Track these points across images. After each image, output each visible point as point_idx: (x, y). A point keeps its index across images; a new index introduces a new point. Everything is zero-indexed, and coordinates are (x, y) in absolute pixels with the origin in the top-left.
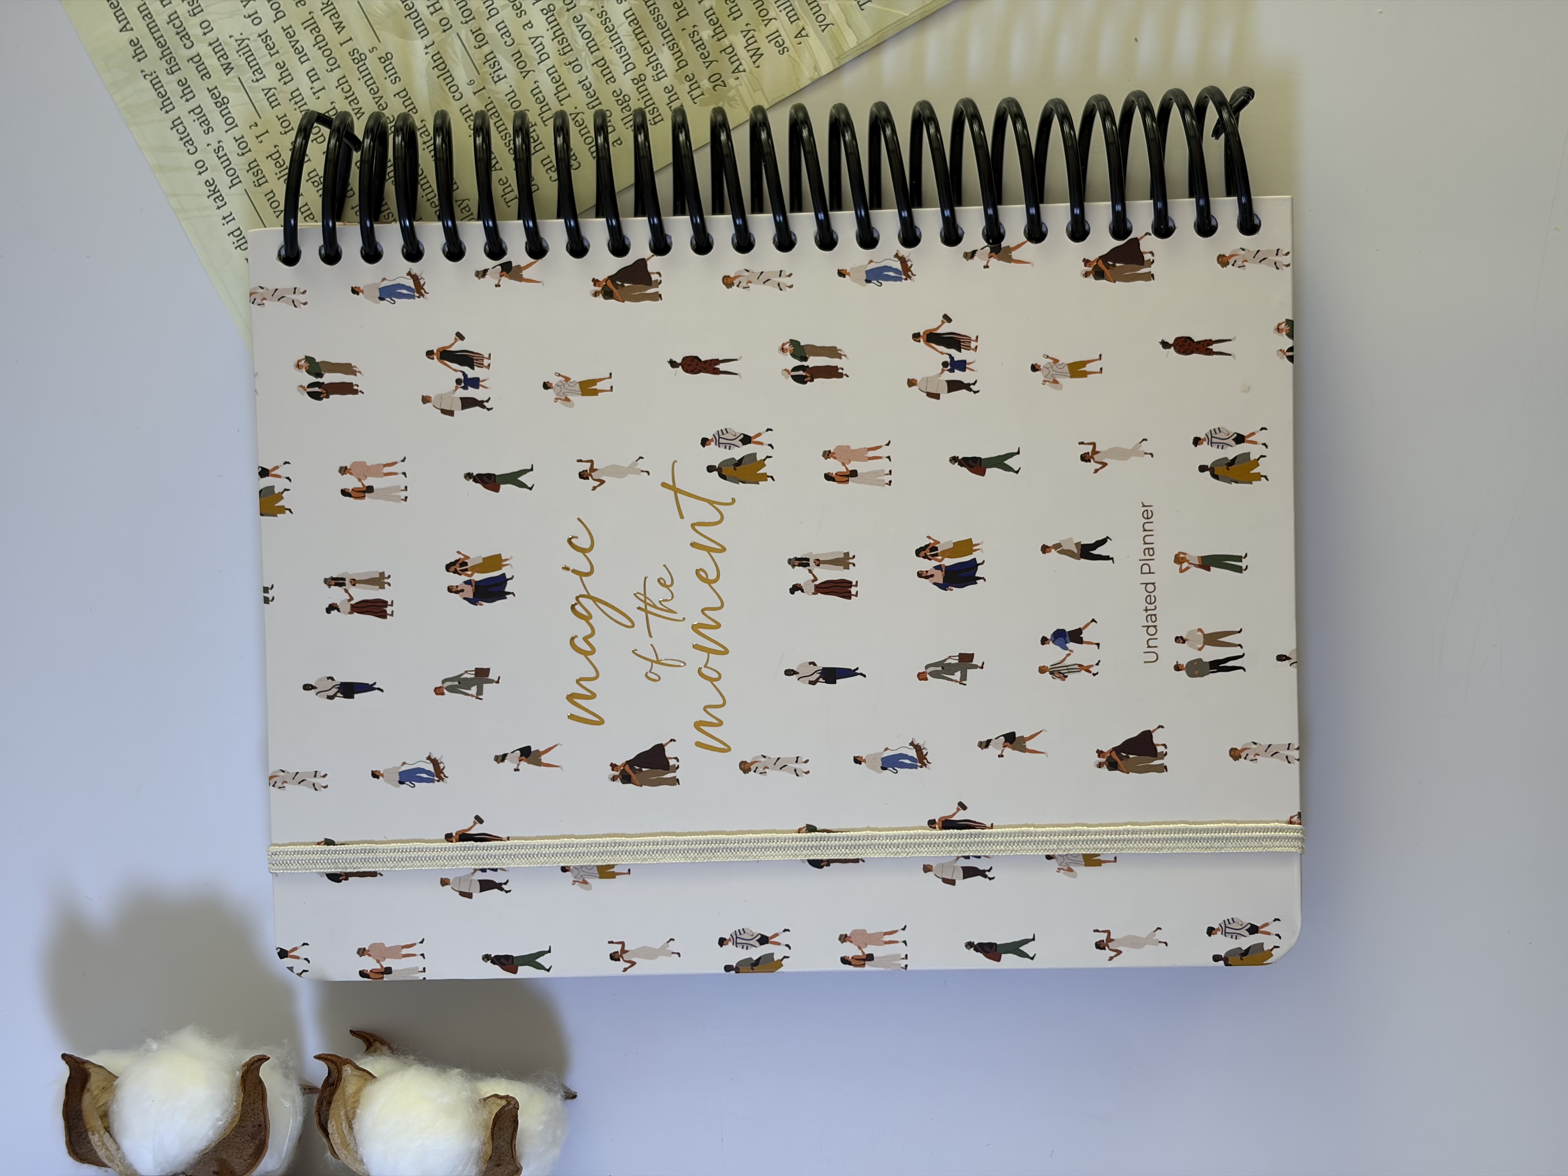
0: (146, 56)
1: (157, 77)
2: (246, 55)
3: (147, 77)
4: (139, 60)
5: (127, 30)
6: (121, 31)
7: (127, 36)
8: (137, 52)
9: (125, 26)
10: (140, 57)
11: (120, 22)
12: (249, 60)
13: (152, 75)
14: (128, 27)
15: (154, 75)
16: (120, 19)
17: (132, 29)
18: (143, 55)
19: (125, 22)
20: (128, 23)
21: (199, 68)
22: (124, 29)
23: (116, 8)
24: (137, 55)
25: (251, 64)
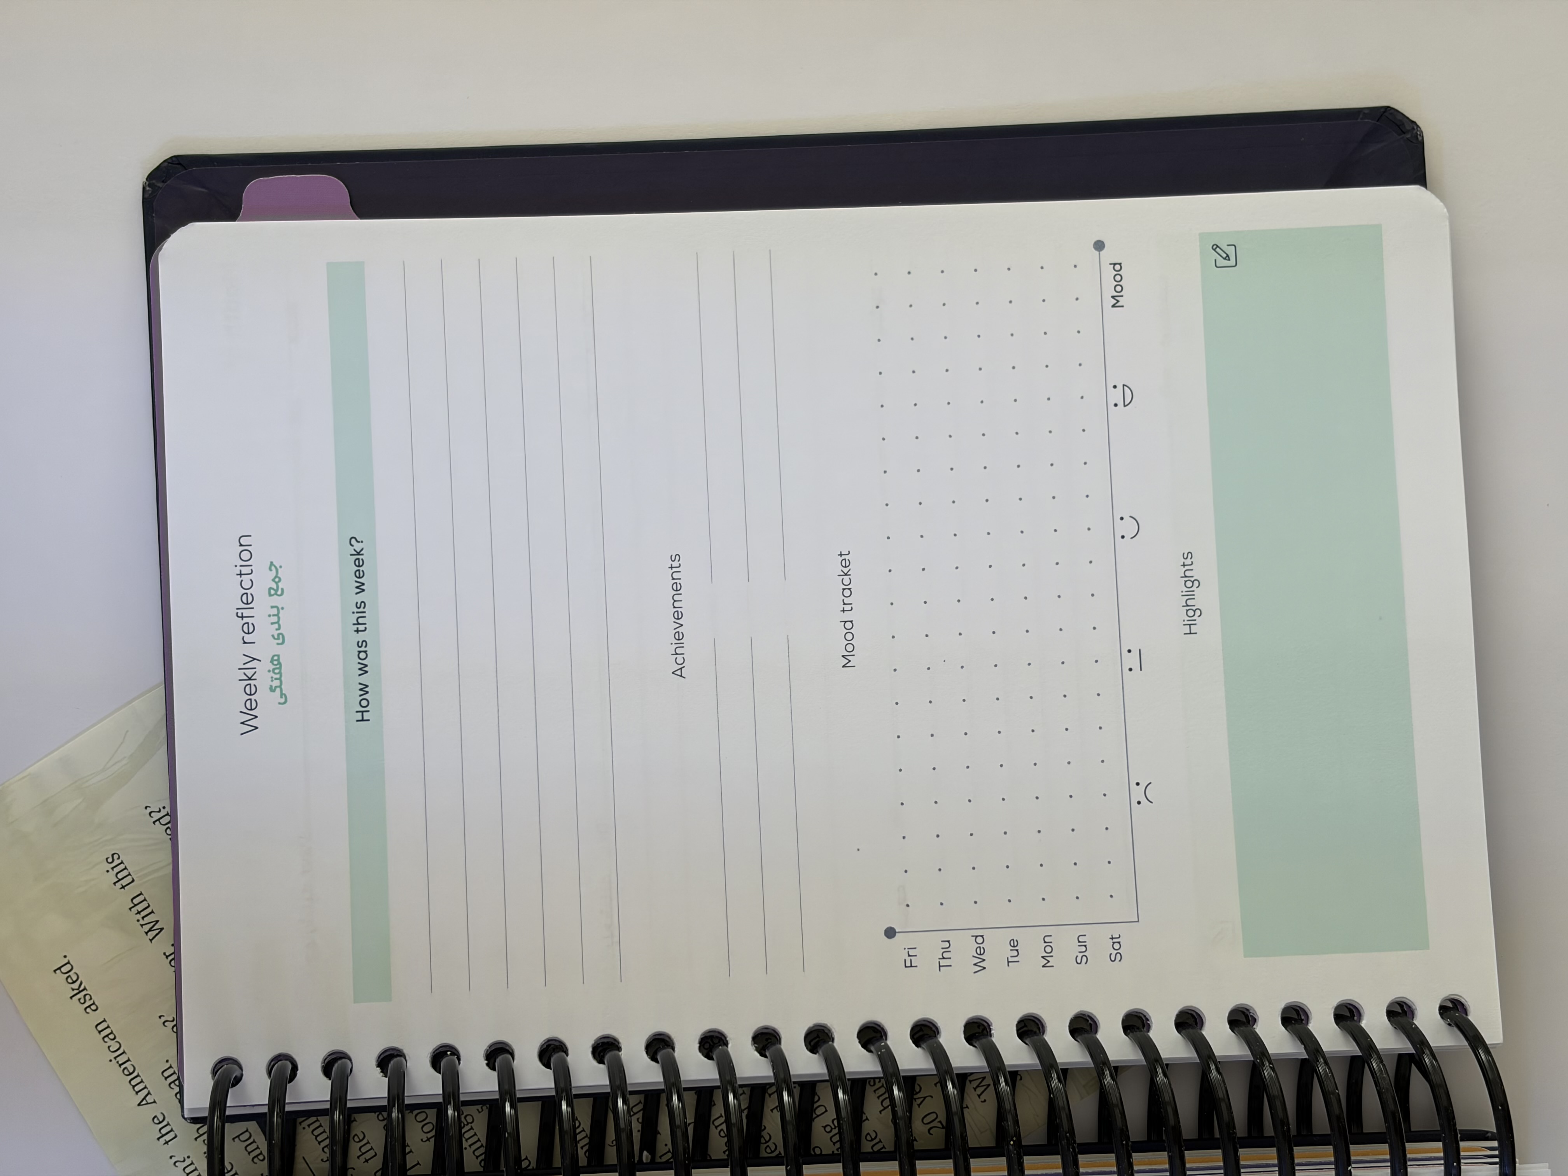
0: (176, 1136)
1: (192, 1163)
2: (312, 1127)
3: (177, 1164)
4: (167, 1143)
5: (148, 1104)
6: (139, 1105)
7: (149, 1111)
8: (164, 1131)
9: (144, 1098)
10: (167, 1138)
11: (137, 1093)
12: (316, 1133)
13: (184, 1161)
14: (149, 1099)
15: (188, 1162)
16: (137, 1088)
17: (155, 1102)
18: (172, 1135)
19: (145, 1092)
20: (149, 1093)
21: (250, 1149)
22: (144, 1102)
23: (131, 1074)
24: (163, 1136)
25: (320, 1139)
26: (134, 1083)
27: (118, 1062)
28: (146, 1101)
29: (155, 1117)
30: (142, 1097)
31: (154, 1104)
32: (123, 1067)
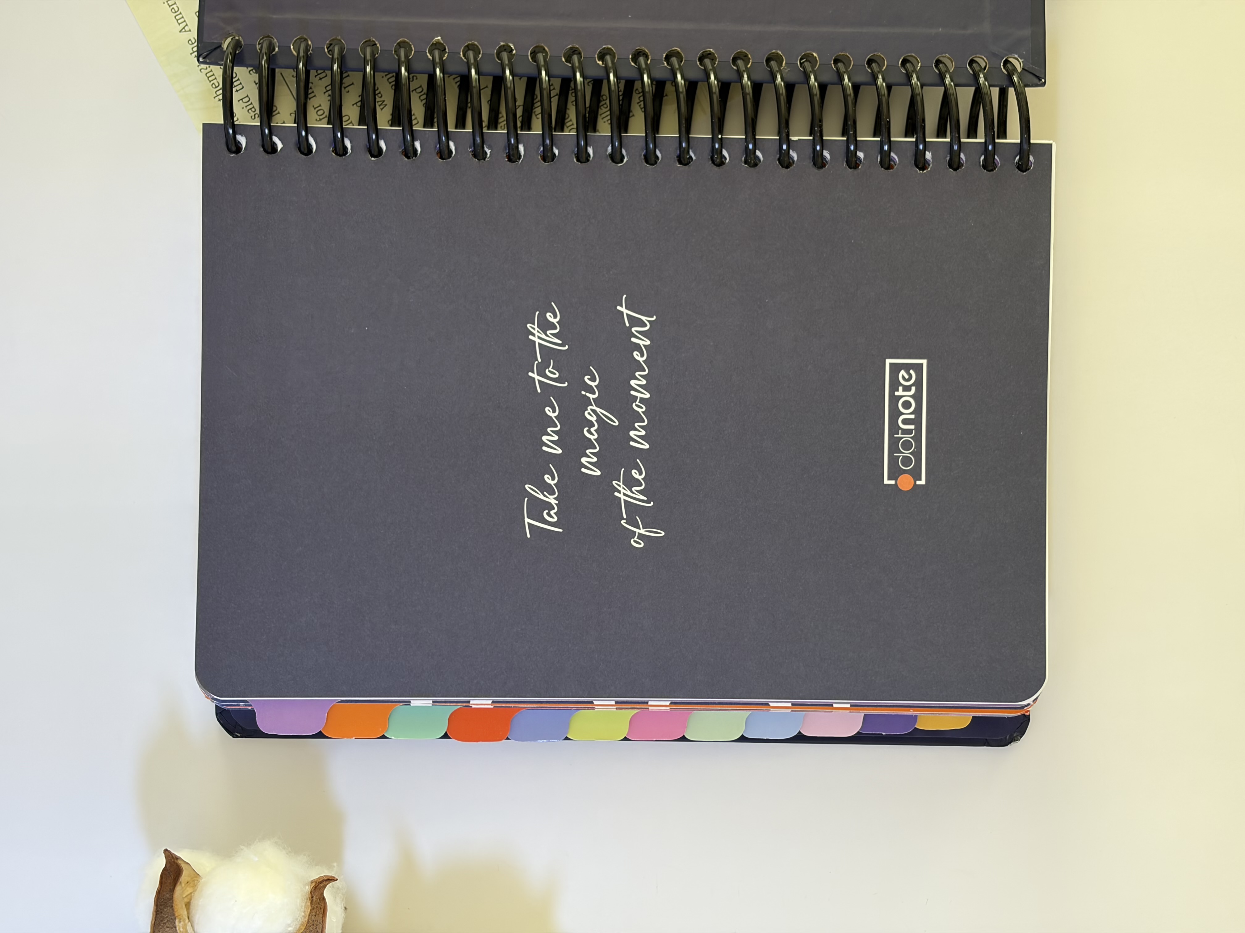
3: (202, 70)
6: (180, 31)
9: (184, 28)
11: (179, 24)
13: (207, 69)
14: (187, 28)
16: (179, 21)
20: (187, 25)
22: (183, 30)
23: (176, 12)
26: (177, 18)
27: (168, 4)
28: (185, 30)
29: (190, 40)
30: (183, 26)
31: (189, 32)
32: (171, 7)
